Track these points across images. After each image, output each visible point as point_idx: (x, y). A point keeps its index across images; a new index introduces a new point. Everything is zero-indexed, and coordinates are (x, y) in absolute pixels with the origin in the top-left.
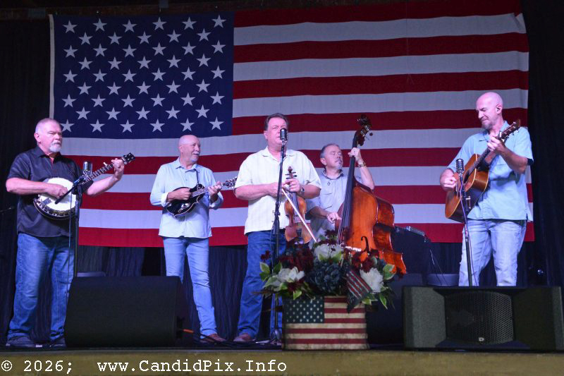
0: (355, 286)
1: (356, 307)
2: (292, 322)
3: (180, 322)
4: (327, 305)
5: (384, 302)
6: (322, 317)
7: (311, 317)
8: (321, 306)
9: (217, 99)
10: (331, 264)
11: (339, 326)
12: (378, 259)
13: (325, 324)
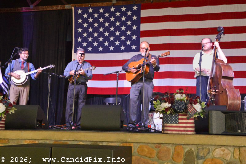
0: (191, 110)
1: (191, 118)
2: (166, 123)
3: (122, 122)
4: (180, 117)
5: (202, 116)
6: (178, 121)
7: (174, 121)
8: (177, 117)
9: (134, 37)
10: (181, 101)
11: (184, 125)
12: (199, 100)
13: (179, 124)
